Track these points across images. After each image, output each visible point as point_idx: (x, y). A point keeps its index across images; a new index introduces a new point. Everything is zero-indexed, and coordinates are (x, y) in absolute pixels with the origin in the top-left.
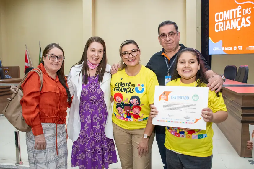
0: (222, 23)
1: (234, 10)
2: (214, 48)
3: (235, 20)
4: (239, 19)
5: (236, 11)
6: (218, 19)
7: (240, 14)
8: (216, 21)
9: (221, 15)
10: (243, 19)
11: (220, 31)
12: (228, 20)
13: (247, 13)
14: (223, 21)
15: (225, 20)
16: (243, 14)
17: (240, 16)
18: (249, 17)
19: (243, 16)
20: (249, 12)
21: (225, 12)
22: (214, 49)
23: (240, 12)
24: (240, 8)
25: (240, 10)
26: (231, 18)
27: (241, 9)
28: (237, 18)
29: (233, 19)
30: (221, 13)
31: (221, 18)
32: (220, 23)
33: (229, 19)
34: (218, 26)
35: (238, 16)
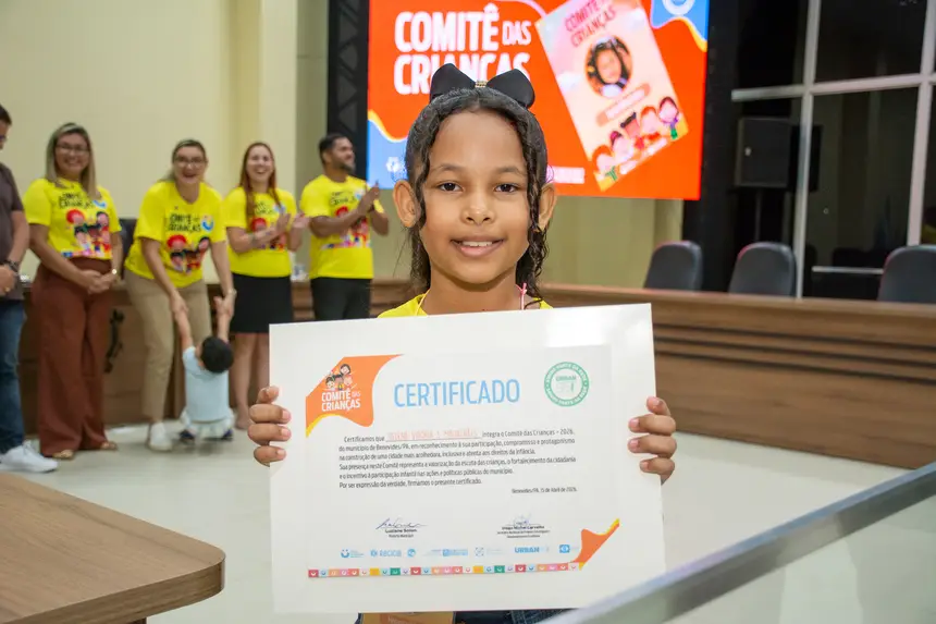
0: (423, 59)
1: (474, 17)
2: (391, 160)
3: (475, 57)
4: (491, 58)
5: (481, 24)
6: (407, 38)
7: (494, 38)
8: (401, 45)
9: (422, 25)
10: (505, 58)
11: (415, 91)
12: (448, 52)
13: (517, 41)
14: (429, 53)
15: (435, 48)
17: (495, 46)
18: (523, 58)
19: (503, 49)
20: (524, 37)
21: (438, 16)
22: (389, 166)
23: (495, 31)
24: (491, 12)
25: (494, 24)
26: (461, 47)
27: (495, 17)
28: (481, 52)
29: (468, 51)
30: (422, 16)
31: (421, 38)
32: (418, 60)
33: (452, 48)
34: (407, 70)
35: (489, 45)
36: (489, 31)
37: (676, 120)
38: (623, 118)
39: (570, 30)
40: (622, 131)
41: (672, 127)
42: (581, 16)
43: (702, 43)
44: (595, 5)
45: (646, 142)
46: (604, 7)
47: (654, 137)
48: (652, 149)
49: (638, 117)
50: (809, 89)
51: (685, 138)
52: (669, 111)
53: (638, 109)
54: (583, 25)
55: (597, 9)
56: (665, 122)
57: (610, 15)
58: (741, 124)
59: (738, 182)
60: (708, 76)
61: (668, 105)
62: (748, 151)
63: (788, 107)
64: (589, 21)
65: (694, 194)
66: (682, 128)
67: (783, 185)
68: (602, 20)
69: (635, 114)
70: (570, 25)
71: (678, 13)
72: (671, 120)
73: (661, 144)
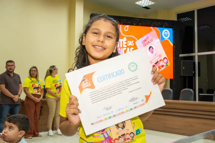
1: (121, 40)
3: (122, 49)
4: (125, 49)
5: (123, 42)
7: (125, 45)
10: (128, 49)
13: (131, 45)
16: (128, 45)
17: (126, 46)
19: (128, 47)
20: (132, 44)
23: (126, 43)
24: (125, 39)
25: (125, 41)
27: (126, 40)
28: (123, 47)
29: (120, 47)
36: (125, 43)
37: (167, 62)
38: (155, 62)
39: (143, 44)
40: (155, 65)
41: (167, 64)
42: (145, 40)
43: (172, 44)
44: (148, 38)
45: (161, 67)
46: (150, 39)
47: (163, 66)
48: (162, 69)
49: (159, 62)
50: (196, 54)
51: (170, 66)
52: (165, 60)
53: (159, 60)
54: (146, 43)
55: (149, 39)
56: (165, 63)
57: (152, 40)
58: (182, 62)
59: (182, 75)
60: (174, 52)
61: (165, 59)
62: (184, 68)
63: (192, 58)
64: (147, 42)
65: (172, 78)
66: (169, 64)
67: (192, 75)
68: (150, 41)
69: (158, 61)
70: (143, 43)
71: (166, 38)
72: (166, 62)
73: (164, 68)
